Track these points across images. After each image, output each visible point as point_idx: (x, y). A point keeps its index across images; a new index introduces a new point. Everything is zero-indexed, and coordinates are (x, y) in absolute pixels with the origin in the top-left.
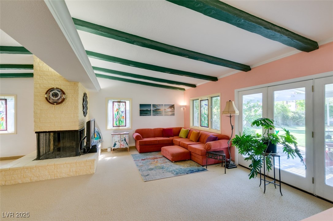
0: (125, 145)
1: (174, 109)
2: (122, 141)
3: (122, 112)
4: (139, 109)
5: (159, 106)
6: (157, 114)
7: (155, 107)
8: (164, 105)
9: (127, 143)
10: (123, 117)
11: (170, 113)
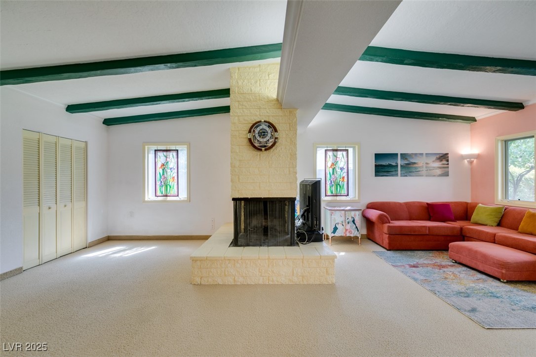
0: (353, 231)
1: (447, 163)
2: (348, 223)
3: (342, 169)
4: (374, 164)
5: (413, 156)
7: (406, 159)
8: (424, 155)
9: (357, 227)
10: (343, 178)
11: (439, 172)
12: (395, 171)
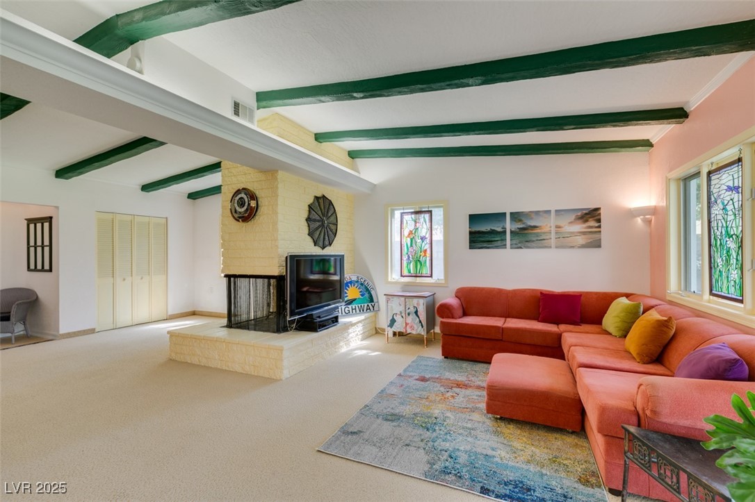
0: (415, 326)
2: (409, 314)
3: (423, 239)
4: (468, 230)
5: (533, 215)
6: (529, 244)
7: (520, 220)
8: (553, 213)
9: (420, 322)
10: (425, 251)
12: (502, 240)
